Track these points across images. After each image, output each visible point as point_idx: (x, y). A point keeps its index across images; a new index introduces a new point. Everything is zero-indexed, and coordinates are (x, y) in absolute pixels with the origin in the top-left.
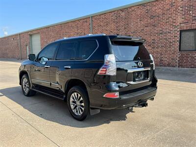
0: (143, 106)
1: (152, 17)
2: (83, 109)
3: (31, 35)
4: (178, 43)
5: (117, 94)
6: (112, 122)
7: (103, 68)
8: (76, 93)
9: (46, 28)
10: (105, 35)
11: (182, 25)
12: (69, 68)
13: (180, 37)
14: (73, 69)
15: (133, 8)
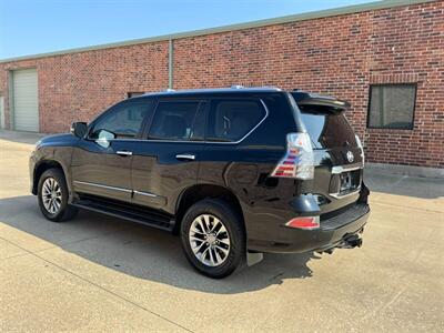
0: (354, 246)
1: (311, 52)
2: (227, 252)
3: (12, 72)
4: (365, 110)
5: (316, 219)
6: (285, 281)
7: (285, 163)
8: (206, 217)
9: (55, 57)
10: (279, 90)
11: (375, 74)
12: (191, 160)
13: (370, 97)
14: (202, 163)
15: (269, 30)
